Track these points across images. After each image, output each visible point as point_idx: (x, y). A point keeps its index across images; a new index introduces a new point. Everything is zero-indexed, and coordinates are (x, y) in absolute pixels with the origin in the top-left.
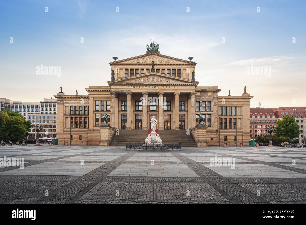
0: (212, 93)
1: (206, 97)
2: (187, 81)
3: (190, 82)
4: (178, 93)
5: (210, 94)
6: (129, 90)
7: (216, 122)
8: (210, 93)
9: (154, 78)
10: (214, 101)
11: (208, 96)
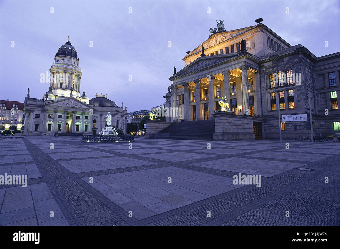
0: (291, 56)
1: (281, 65)
2: (233, 55)
3: (236, 55)
4: (226, 72)
5: (287, 59)
6: (185, 81)
7: (301, 101)
8: (288, 57)
9: (202, 64)
10: (295, 68)
11: (285, 63)
